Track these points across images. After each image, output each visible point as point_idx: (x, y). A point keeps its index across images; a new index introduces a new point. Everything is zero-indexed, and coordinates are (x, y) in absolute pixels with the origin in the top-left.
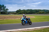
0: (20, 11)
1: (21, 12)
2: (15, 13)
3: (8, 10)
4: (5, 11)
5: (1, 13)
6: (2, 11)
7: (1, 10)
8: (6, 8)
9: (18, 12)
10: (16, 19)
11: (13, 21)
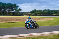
1: (37, 13)
2: (30, 14)
3: (21, 10)
4: (17, 11)
5: (12, 14)
6: (13, 11)
7: (12, 11)
8: (19, 8)
9: (33, 13)
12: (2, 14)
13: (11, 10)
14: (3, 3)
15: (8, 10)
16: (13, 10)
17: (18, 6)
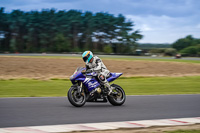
0: (189, 44)
1: (196, 47)
2: (171, 49)
3: (140, 37)
4: (128, 40)
5: (111, 50)
6: (114, 41)
7: (111, 38)
9: (183, 47)
10: (173, 76)
11: (161, 83)
12: (77, 48)
13: (106, 37)
14: (80, 13)
15: (98, 37)
16: (113, 37)
17: (130, 24)
